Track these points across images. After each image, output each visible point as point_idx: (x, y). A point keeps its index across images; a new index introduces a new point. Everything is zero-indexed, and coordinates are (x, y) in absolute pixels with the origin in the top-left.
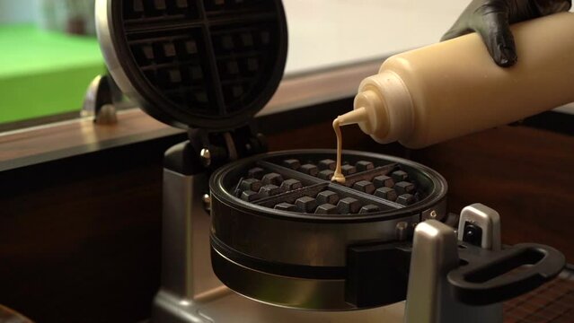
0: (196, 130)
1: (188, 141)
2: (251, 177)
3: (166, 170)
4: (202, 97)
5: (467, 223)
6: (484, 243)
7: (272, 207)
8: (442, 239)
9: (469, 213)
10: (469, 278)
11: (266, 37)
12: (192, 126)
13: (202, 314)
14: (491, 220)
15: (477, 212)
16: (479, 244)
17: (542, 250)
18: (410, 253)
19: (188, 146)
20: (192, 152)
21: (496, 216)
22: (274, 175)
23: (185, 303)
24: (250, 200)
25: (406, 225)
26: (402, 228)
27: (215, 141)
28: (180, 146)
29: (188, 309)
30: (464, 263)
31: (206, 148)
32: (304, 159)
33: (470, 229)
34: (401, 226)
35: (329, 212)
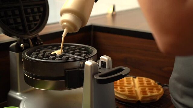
0: (19, 38)
1: (17, 42)
2: (36, 51)
3: (10, 52)
4: (21, 28)
5: (102, 61)
6: (107, 67)
7: (42, 59)
8: (93, 66)
9: (102, 58)
10: (100, 76)
11: (42, 9)
12: (18, 37)
13: (23, 97)
14: (108, 60)
15: (105, 58)
16: (105, 67)
17: (124, 68)
18: (84, 71)
19: (17, 44)
20: (18, 45)
21: (110, 59)
22: (44, 51)
23: (18, 94)
24: (35, 58)
25: (83, 63)
26: (81, 64)
27: (26, 42)
28: (15, 44)
29: (19, 96)
30: (100, 72)
31: (22, 44)
32: (54, 46)
33: (103, 63)
34: (81, 63)
35: (59, 60)
